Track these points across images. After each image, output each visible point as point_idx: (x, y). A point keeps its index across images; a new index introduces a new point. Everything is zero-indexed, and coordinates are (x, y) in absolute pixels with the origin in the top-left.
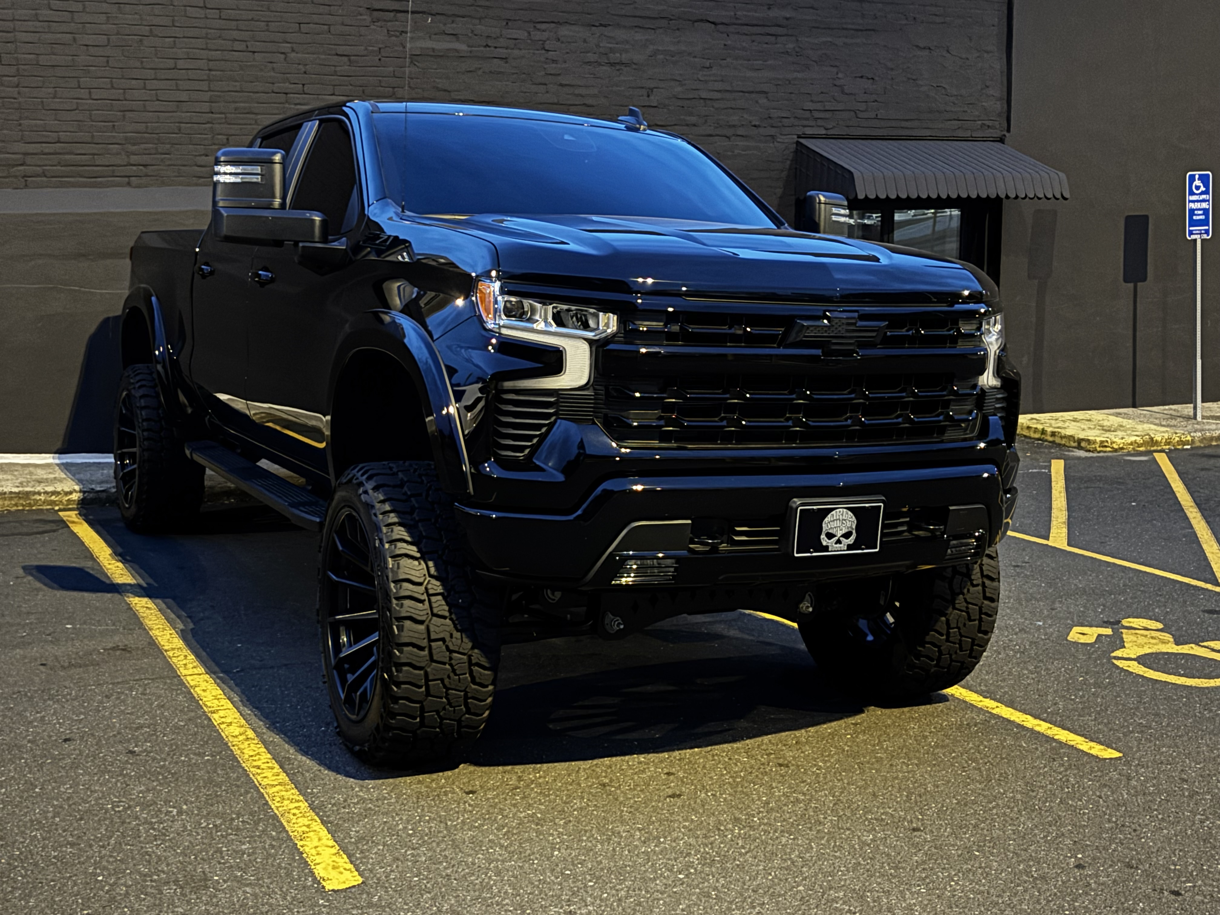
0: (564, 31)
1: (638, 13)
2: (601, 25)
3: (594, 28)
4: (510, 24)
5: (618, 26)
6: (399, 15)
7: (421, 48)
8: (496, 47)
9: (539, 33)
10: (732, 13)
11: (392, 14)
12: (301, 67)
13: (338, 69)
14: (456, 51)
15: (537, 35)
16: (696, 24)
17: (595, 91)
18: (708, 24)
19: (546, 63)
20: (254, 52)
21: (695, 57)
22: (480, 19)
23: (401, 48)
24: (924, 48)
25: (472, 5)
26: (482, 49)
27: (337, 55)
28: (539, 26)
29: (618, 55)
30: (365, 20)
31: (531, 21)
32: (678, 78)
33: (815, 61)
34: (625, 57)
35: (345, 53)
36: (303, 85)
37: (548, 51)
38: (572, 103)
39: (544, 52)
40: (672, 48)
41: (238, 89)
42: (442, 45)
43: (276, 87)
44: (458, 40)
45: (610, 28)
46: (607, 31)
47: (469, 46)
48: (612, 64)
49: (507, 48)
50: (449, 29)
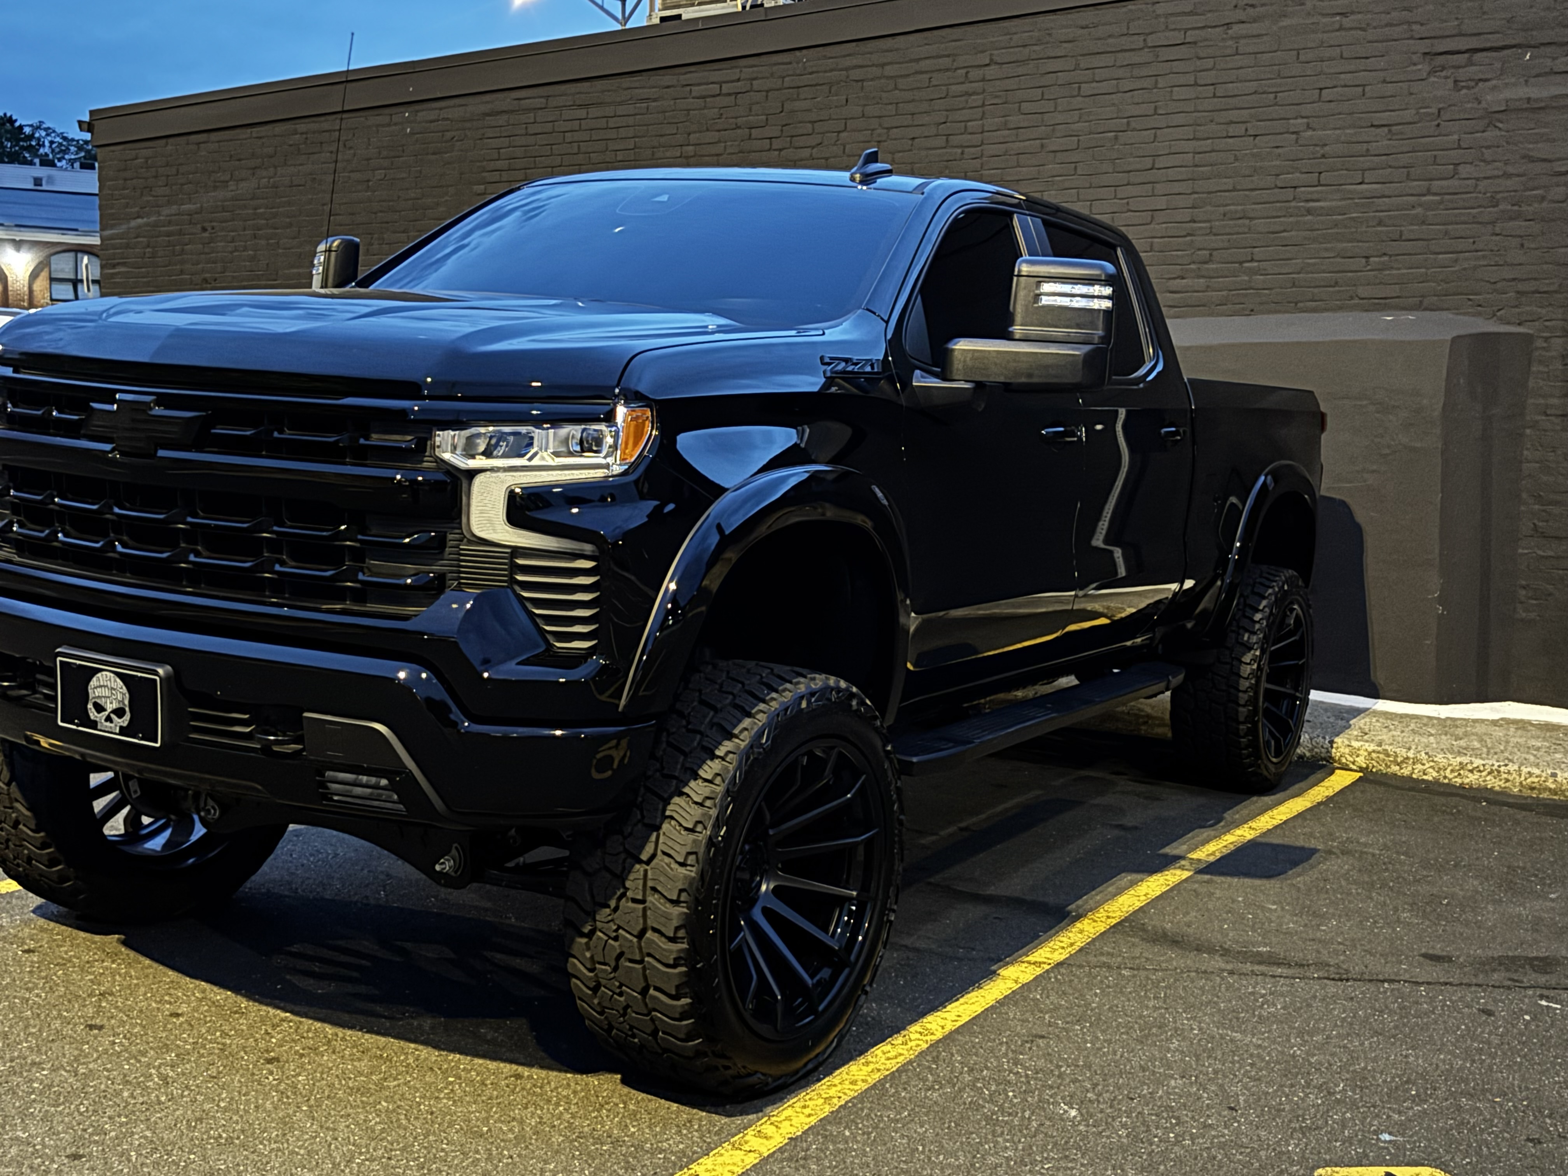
6: (1478, 56)
7: (1510, 100)
11: (1466, 56)
12: (1318, 149)
13: (1372, 146)
20: (1256, 136)
23: (1475, 105)
27: (1372, 126)
30: (1419, 70)
35: (1385, 122)
36: (1319, 173)
41: (1230, 187)
42: (1546, 90)
50: (1560, 65)
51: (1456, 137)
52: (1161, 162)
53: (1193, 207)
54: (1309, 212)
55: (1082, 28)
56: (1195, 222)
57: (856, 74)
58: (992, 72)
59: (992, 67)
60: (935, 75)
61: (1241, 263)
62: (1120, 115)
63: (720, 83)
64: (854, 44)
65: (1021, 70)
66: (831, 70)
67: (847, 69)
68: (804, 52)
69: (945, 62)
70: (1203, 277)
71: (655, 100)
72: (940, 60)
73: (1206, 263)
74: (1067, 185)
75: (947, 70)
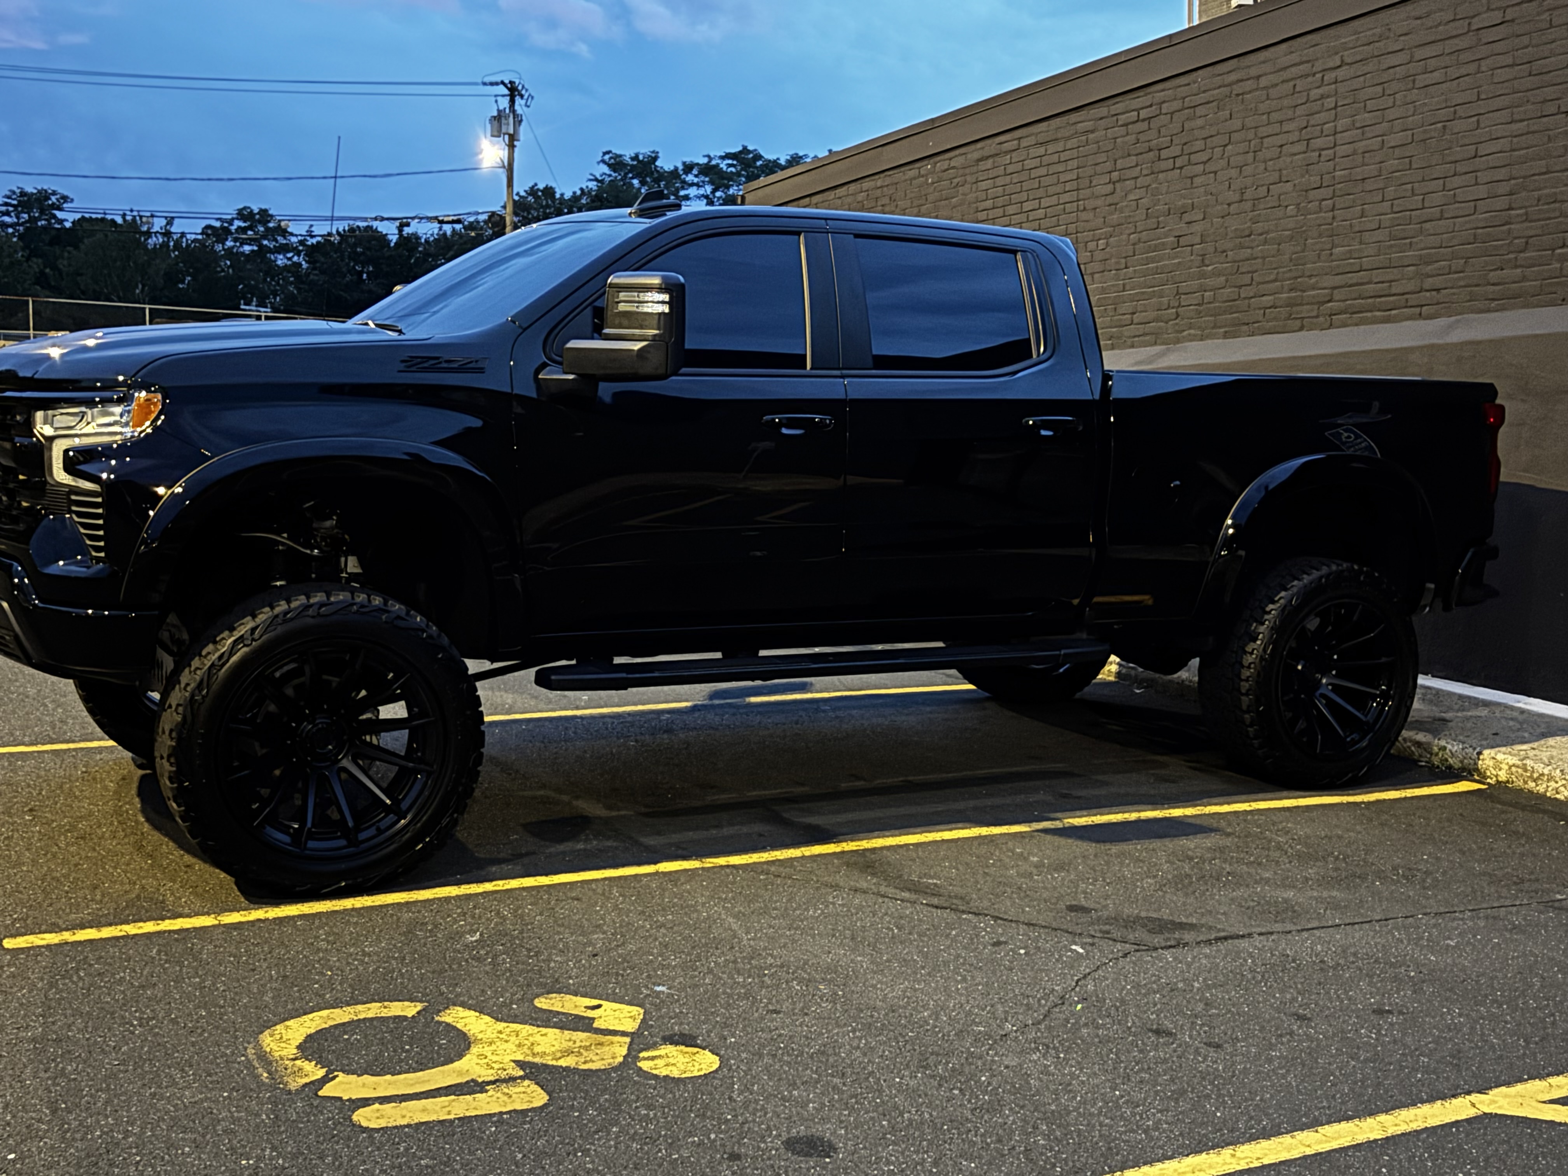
52: (1483, 149)
53: (1511, 194)
55: (1417, 19)
56: (1513, 209)
57: (1237, 89)
58: (1341, 73)
59: (1344, 68)
60: (1298, 82)
61: (1553, 250)
62: (1449, 104)
63: (1138, 110)
64: (1236, 60)
65: (1366, 69)
66: (1220, 87)
67: (1230, 85)
68: (1200, 72)
69: (1304, 68)
70: (1521, 266)
71: (1092, 132)
72: (1301, 67)
73: (1521, 252)
74: (1404, 180)
75: (1307, 76)
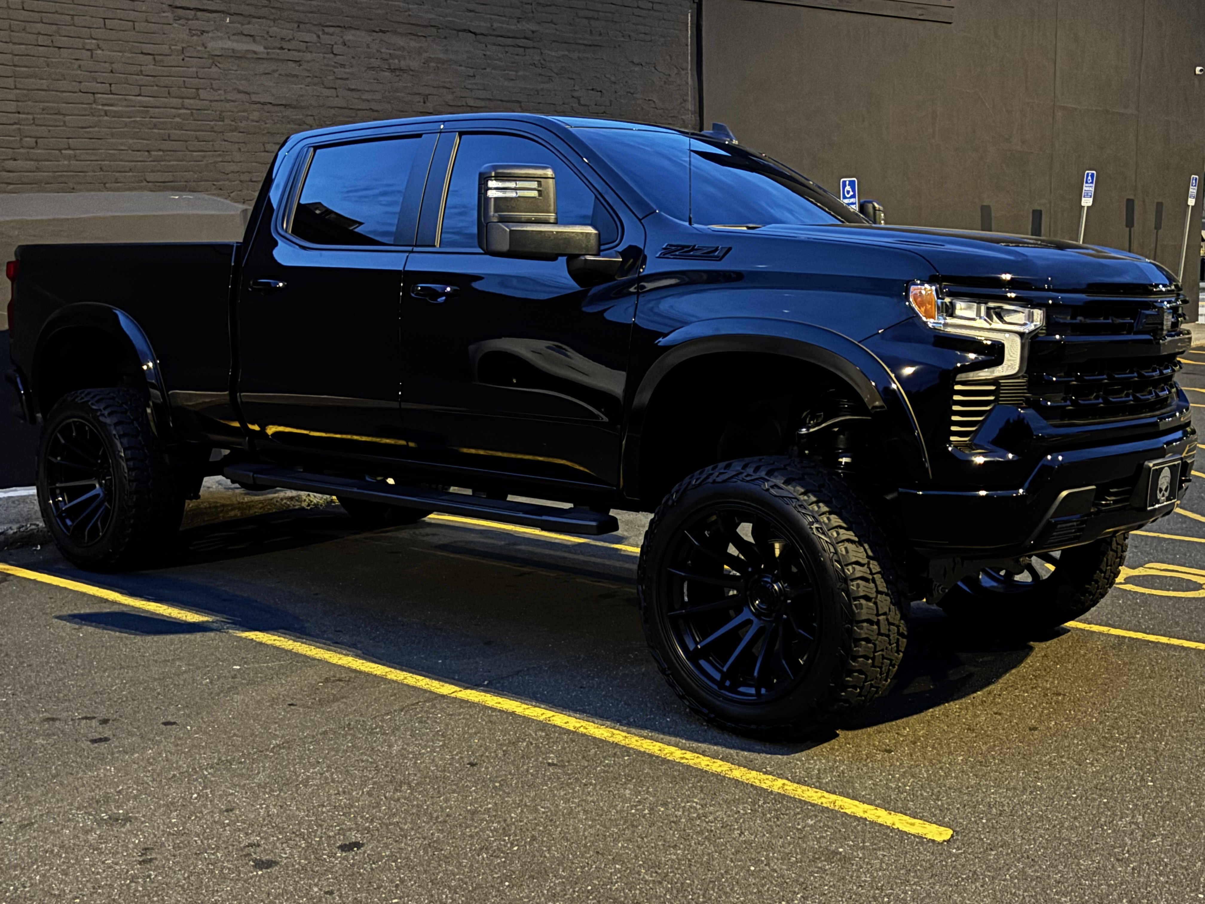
0: (349, 36)
1: (413, 21)
2: (381, 31)
3: (374, 34)
4: (302, 26)
5: (395, 32)
6: (199, 14)
7: (222, 49)
8: (289, 50)
9: (328, 37)
10: (489, 25)
11: (193, 12)
12: (107, 65)
13: (143, 68)
14: (255, 52)
15: (325, 39)
16: (460, 33)
17: (378, 96)
18: (470, 34)
19: (335, 67)
20: (60, 48)
21: (461, 66)
22: (274, 20)
23: (203, 49)
24: (638, 64)
25: (266, 7)
26: (278, 51)
27: (142, 53)
28: (327, 30)
29: (396, 61)
30: (167, 17)
31: (320, 24)
32: (448, 85)
33: (557, 74)
34: (403, 64)
35: (150, 52)
36: (110, 85)
37: (336, 55)
38: (360, 107)
39: (332, 55)
40: (441, 56)
41: (45, 87)
42: (243, 46)
43: (84, 86)
44: (254, 41)
45: (388, 33)
46: (386, 37)
47: (265, 48)
48: (393, 71)
49: (299, 51)
50: (248, 29)
51: (194, 69)
54: (106, 113)
61: (60, 150)
